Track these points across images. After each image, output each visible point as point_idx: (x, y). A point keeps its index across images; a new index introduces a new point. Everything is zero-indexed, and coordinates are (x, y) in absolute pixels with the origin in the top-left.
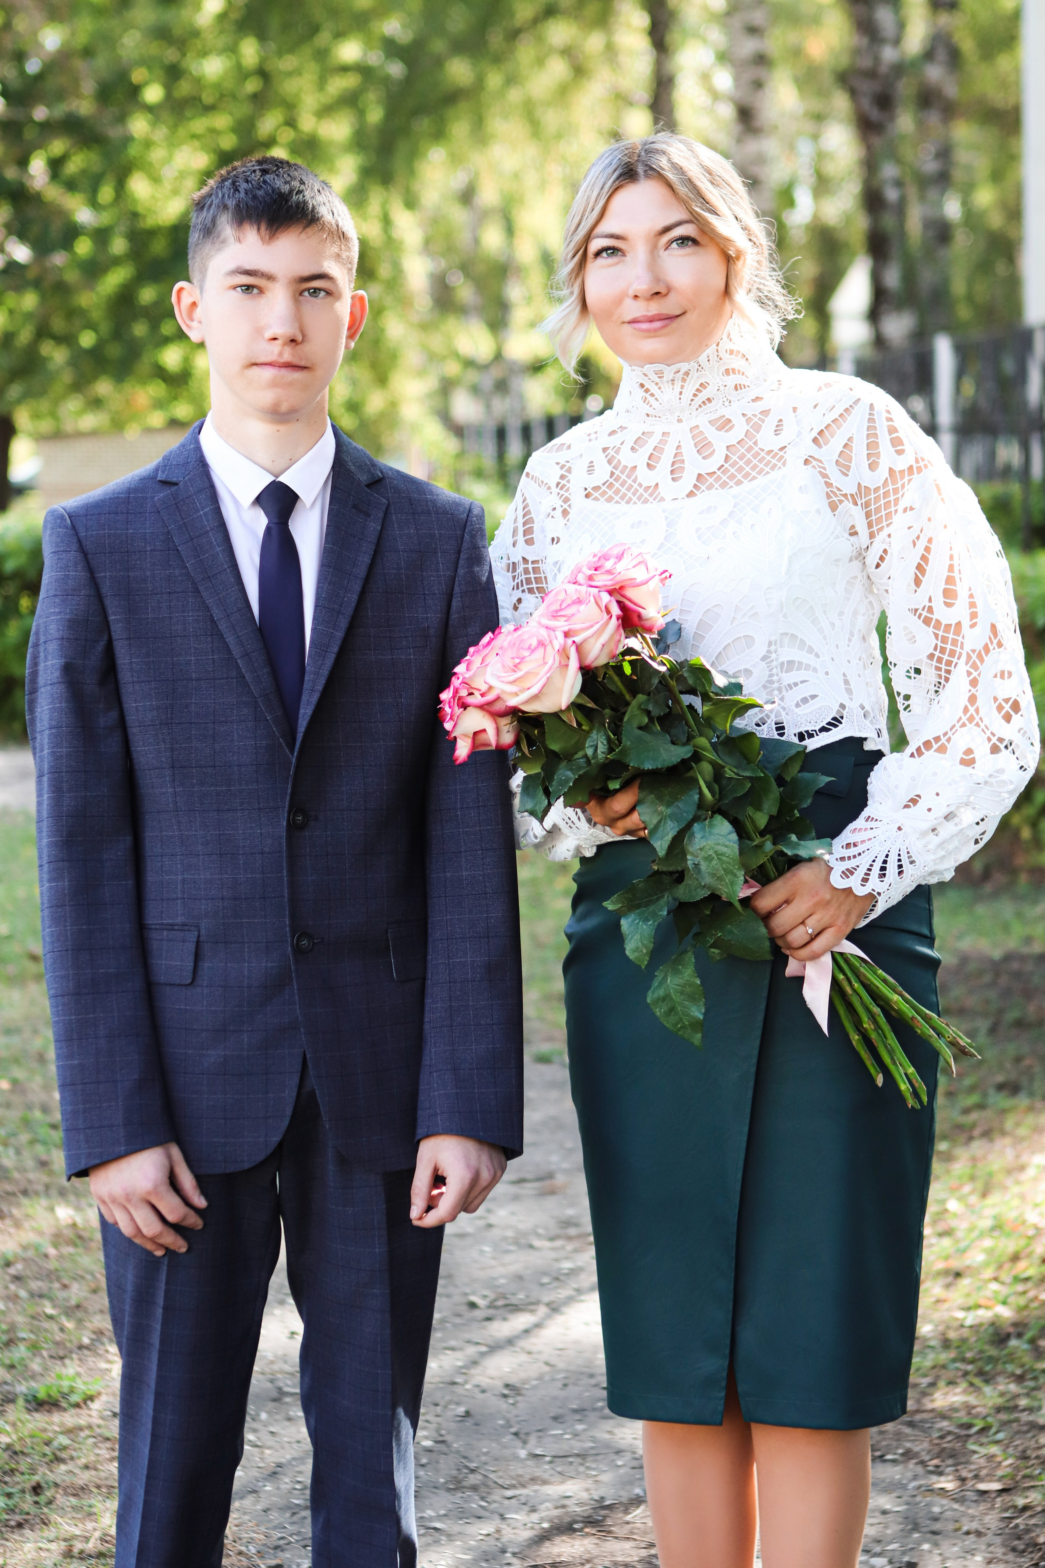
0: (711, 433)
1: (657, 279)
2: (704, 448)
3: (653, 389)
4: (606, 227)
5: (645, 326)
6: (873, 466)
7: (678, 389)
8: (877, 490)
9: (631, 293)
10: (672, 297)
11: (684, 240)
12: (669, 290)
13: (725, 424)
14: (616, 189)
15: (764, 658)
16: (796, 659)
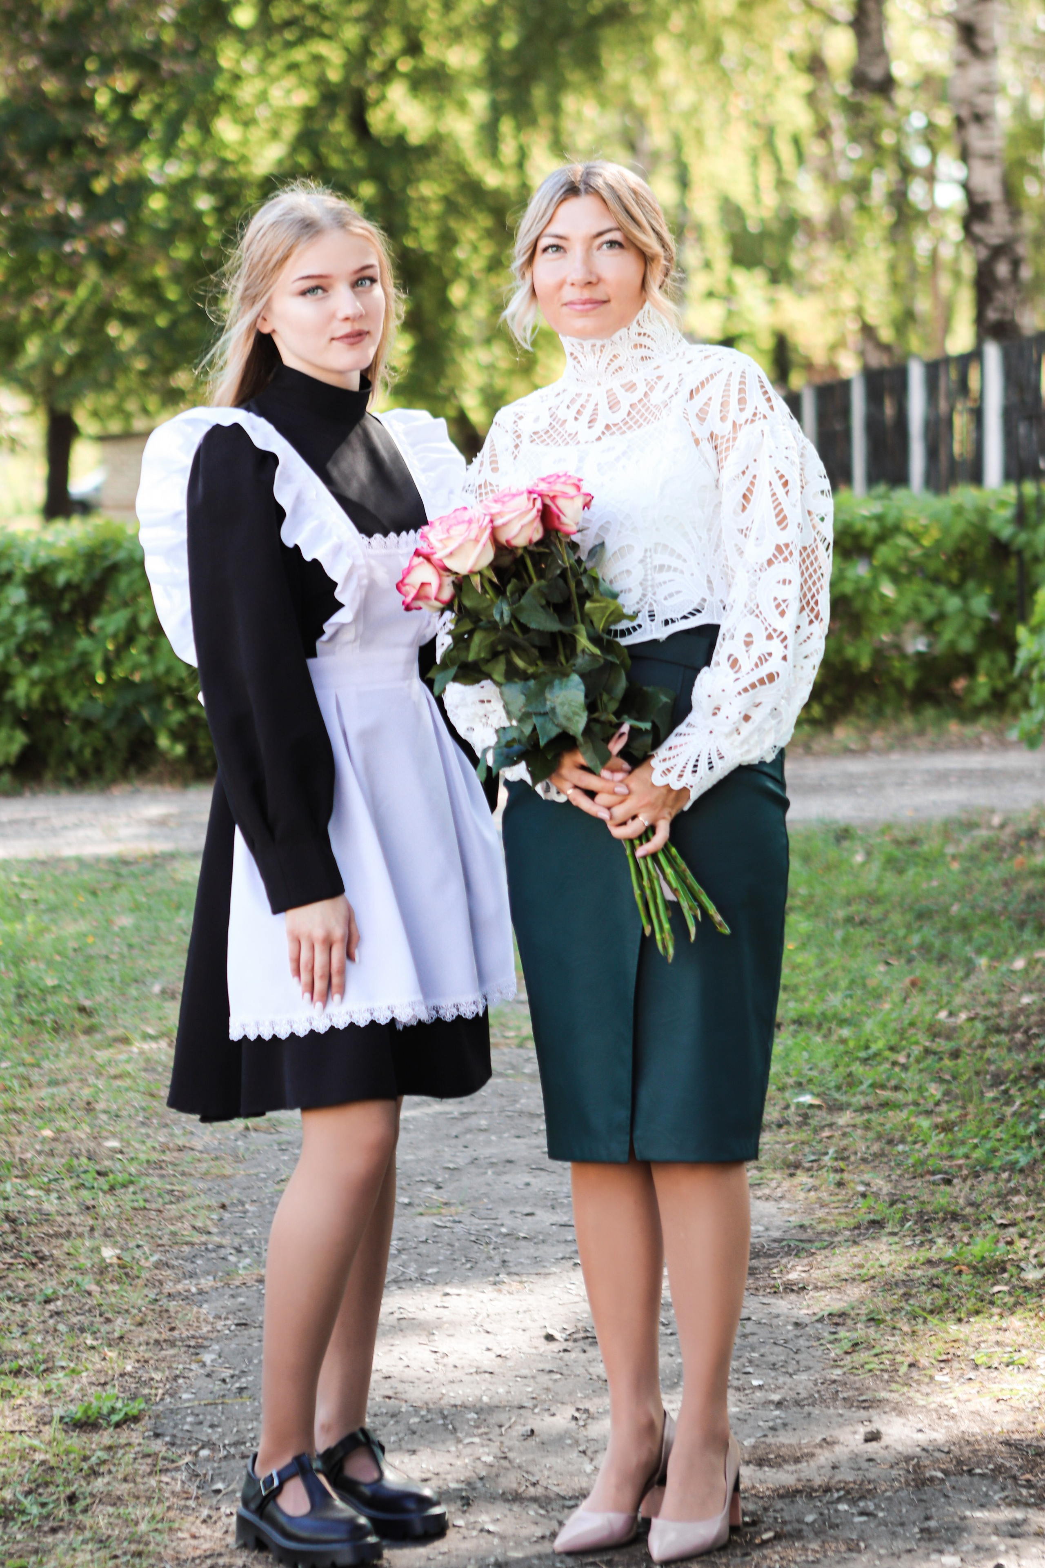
0: (621, 394)
1: (590, 272)
2: (613, 405)
3: (581, 358)
4: (554, 229)
5: (579, 307)
6: (723, 419)
7: (597, 357)
8: (723, 437)
9: (569, 281)
10: (601, 287)
11: (612, 243)
12: (599, 280)
13: (631, 387)
14: (562, 201)
15: (641, 561)
16: (667, 563)
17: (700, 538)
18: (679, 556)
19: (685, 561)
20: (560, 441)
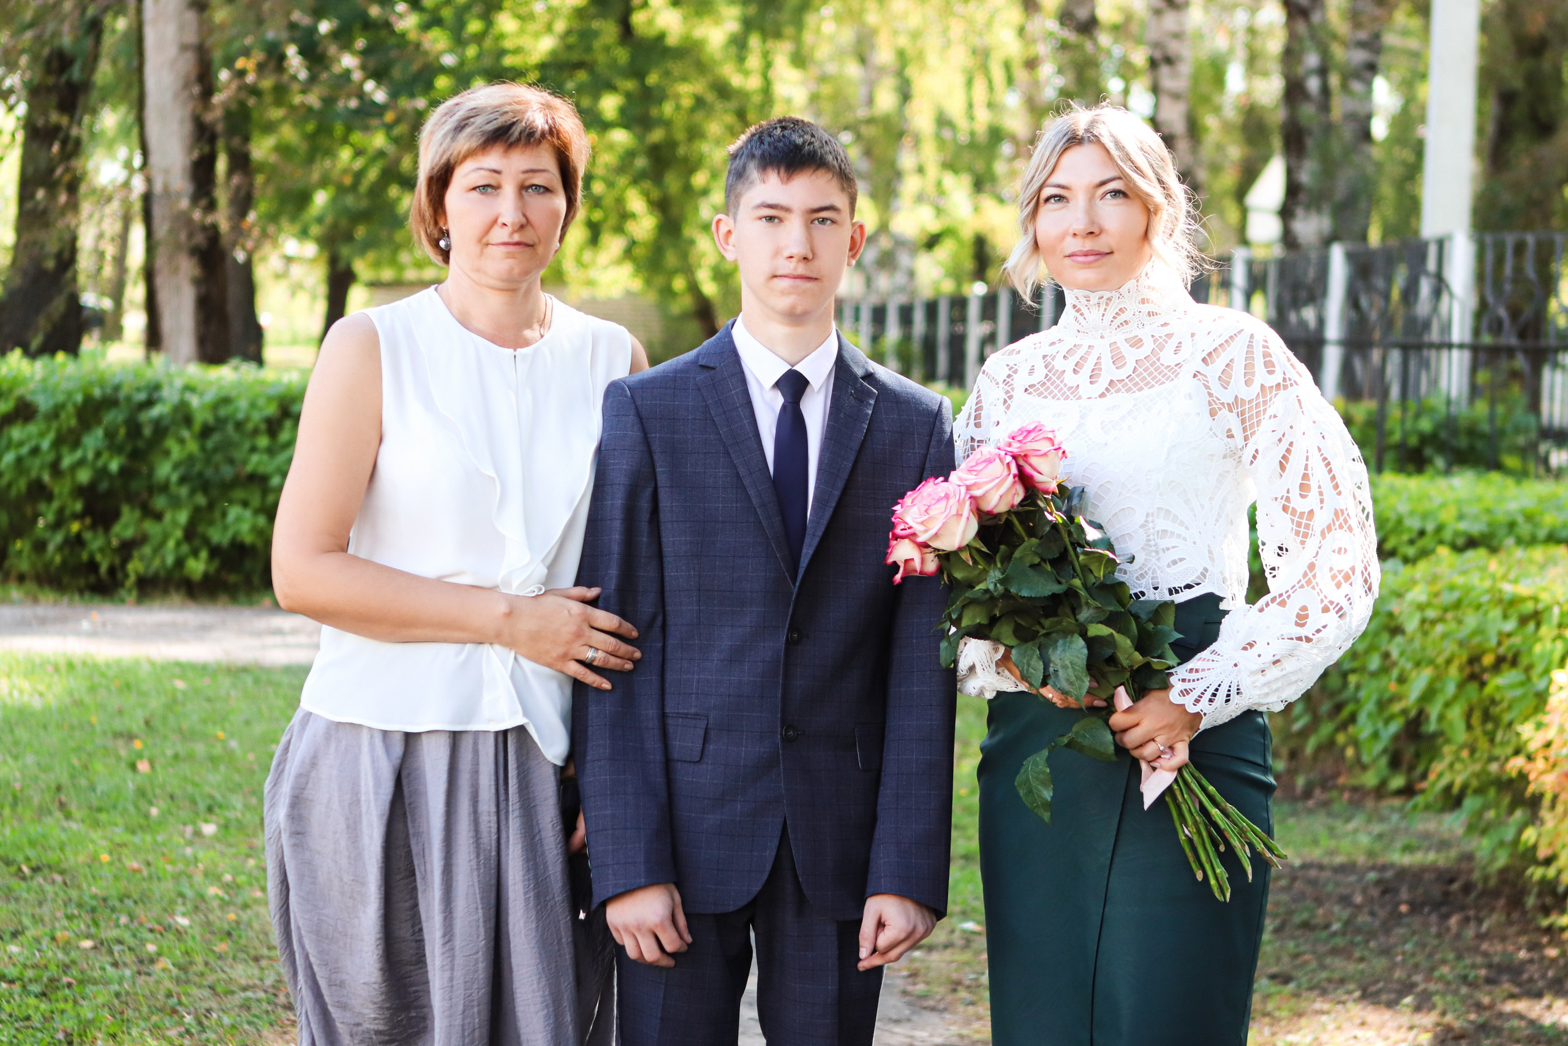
0: (1125, 349)
1: (1092, 222)
2: (1118, 360)
3: (1084, 310)
4: (1056, 179)
5: (1081, 259)
6: (1248, 383)
7: (1102, 311)
8: (1250, 402)
9: (1071, 231)
10: (1103, 237)
11: (1116, 193)
12: (1101, 231)
13: (1136, 343)
14: (1065, 150)
15: (1142, 526)
16: (1170, 529)
17: (1202, 506)
18: (1182, 523)
19: (1187, 528)
20: (1059, 395)
